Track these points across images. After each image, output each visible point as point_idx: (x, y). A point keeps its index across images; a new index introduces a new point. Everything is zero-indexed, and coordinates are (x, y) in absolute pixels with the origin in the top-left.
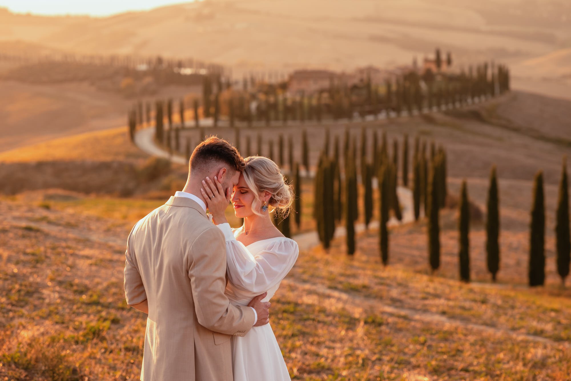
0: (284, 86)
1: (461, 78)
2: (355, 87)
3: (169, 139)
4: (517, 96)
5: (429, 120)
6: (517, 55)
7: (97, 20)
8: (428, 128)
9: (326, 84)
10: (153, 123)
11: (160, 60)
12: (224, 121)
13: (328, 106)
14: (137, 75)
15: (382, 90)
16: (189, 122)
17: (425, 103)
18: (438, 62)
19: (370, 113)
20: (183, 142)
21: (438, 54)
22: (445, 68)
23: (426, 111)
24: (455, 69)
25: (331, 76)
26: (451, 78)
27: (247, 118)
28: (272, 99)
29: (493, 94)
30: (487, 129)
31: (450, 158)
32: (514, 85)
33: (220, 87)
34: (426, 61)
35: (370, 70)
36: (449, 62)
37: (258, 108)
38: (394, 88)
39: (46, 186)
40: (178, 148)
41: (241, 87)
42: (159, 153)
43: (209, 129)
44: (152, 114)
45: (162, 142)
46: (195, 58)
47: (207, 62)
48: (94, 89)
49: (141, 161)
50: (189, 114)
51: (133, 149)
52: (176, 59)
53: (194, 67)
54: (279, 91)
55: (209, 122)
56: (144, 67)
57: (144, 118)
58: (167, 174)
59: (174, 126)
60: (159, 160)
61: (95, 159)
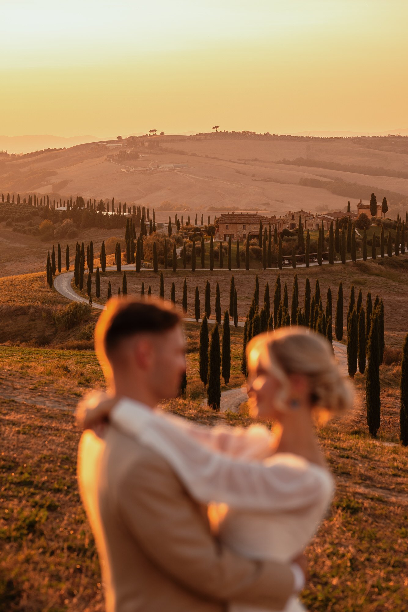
0: (211, 231)
1: (395, 225)
2: (285, 233)
3: (89, 284)
5: (363, 269)
9: (255, 229)
10: (72, 267)
11: (80, 201)
12: (147, 266)
14: (56, 217)
16: (111, 267)
17: (360, 252)
18: (373, 208)
19: (302, 260)
20: (104, 288)
21: (374, 198)
22: (380, 215)
23: (360, 260)
24: (390, 215)
25: (260, 220)
27: (172, 264)
28: (198, 245)
34: (361, 207)
35: (302, 214)
36: (385, 209)
37: (183, 253)
38: (327, 235)
40: (98, 295)
41: (165, 230)
42: (79, 299)
43: (131, 273)
44: (72, 258)
45: (81, 288)
46: (117, 200)
47: (129, 204)
48: (10, 229)
49: (59, 307)
50: (110, 258)
51: (51, 295)
52: (98, 200)
53: (116, 209)
54: (206, 236)
55: (132, 267)
56: (64, 208)
57: (64, 261)
58: (86, 322)
59: (95, 270)
60: (78, 307)
61: (10, 303)
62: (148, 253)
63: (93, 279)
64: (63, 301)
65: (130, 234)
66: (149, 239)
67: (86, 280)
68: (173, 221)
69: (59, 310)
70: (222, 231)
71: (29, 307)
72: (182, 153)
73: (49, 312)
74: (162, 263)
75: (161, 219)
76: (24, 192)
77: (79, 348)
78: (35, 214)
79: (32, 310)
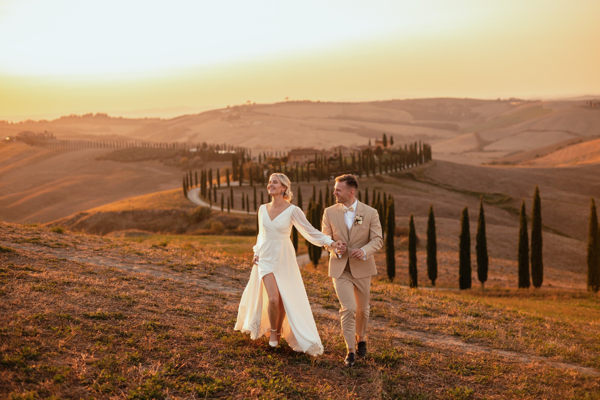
0: (285, 160)
1: (399, 153)
2: (331, 159)
3: (210, 194)
4: (437, 163)
5: (380, 179)
7: (164, 121)
8: (380, 185)
9: (313, 157)
10: (199, 185)
11: (205, 145)
12: (246, 183)
13: (314, 171)
14: (190, 155)
15: (349, 161)
16: (223, 184)
17: (377, 169)
18: (385, 142)
20: (219, 197)
21: (385, 137)
22: (389, 146)
23: (378, 174)
24: (396, 146)
25: (316, 152)
26: (394, 153)
27: (261, 180)
29: (421, 162)
30: (418, 185)
31: (396, 203)
33: (244, 161)
34: (377, 142)
35: (341, 147)
36: (392, 142)
38: (357, 159)
39: (128, 227)
40: (216, 201)
41: (257, 161)
42: (203, 204)
43: (236, 187)
44: (199, 180)
45: (205, 197)
46: (227, 144)
47: (235, 146)
48: (162, 164)
49: (191, 209)
50: (223, 179)
51: (186, 202)
52: (216, 144)
53: (227, 149)
54: (282, 163)
55: (237, 183)
56: (195, 150)
57: (194, 182)
58: (208, 218)
59: (213, 186)
60: (203, 209)
61: (161, 208)
62: (246, 174)
63: (212, 192)
64: (194, 205)
65: (235, 164)
66: (247, 166)
67: (208, 192)
68: (262, 155)
69: (191, 211)
70: (292, 160)
71: (172, 210)
72: (267, 114)
73: (185, 213)
74: (255, 180)
75: (255, 154)
76: (170, 142)
77: (204, 234)
78: (177, 154)
79: (174, 212)
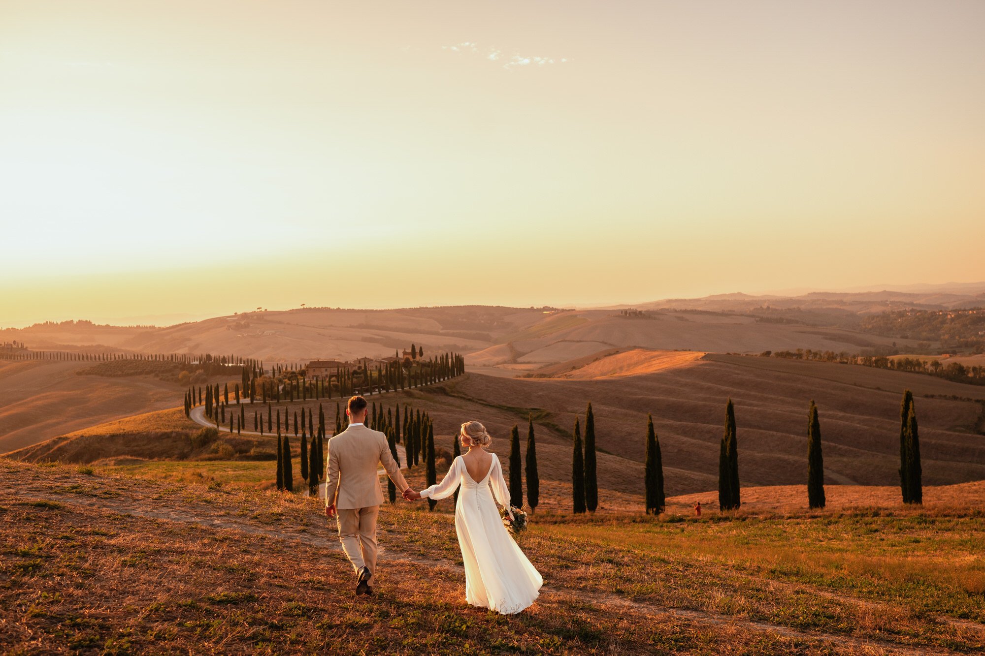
0: (303, 373)
1: (429, 365)
2: (355, 372)
3: (216, 413)
4: (469, 376)
5: (409, 394)
6: (465, 348)
7: (160, 329)
8: (409, 400)
9: (334, 371)
10: (204, 403)
11: (208, 357)
12: (258, 400)
13: (335, 386)
14: (192, 369)
15: (375, 374)
16: (232, 401)
17: (406, 383)
18: (413, 353)
19: (367, 391)
20: (228, 416)
21: (413, 347)
22: (418, 358)
23: (407, 388)
24: (425, 358)
25: (338, 365)
26: (424, 365)
27: (276, 397)
28: (294, 383)
29: (453, 376)
30: (450, 400)
32: (466, 370)
33: (255, 373)
34: (405, 353)
35: (365, 359)
36: (421, 354)
37: (284, 389)
38: (384, 372)
39: (118, 453)
40: (223, 421)
41: (271, 374)
42: (209, 425)
43: (247, 404)
44: (204, 396)
45: (211, 417)
46: (235, 356)
47: (244, 358)
48: (158, 379)
49: (194, 431)
50: (231, 395)
51: (188, 423)
52: (221, 356)
53: (234, 362)
54: (299, 377)
55: (247, 400)
56: (197, 363)
57: (197, 399)
58: (215, 441)
59: (220, 404)
60: (208, 430)
61: (157, 430)
62: (259, 390)
63: (220, 410)
64: (198, 427)
65: (245, 378)
66: (259, 380)
67: (214, 411)
68: (276, 368)
69: (195, 434)
70: (311, 373)
71: (172, 432)
72: (280, 323)
73: (187, 435)
74: (269, 397)
75: (267, 367)
76: (167, 353)
77: (210, 459)
78: (175, 367)
79: (174, 435)
